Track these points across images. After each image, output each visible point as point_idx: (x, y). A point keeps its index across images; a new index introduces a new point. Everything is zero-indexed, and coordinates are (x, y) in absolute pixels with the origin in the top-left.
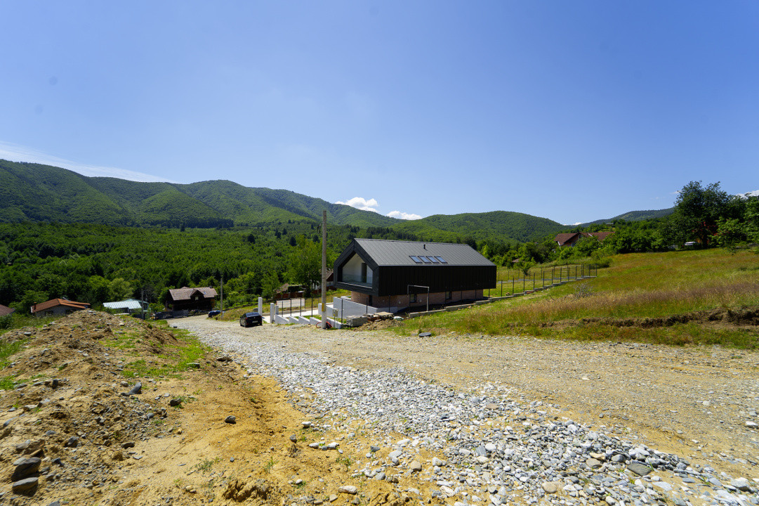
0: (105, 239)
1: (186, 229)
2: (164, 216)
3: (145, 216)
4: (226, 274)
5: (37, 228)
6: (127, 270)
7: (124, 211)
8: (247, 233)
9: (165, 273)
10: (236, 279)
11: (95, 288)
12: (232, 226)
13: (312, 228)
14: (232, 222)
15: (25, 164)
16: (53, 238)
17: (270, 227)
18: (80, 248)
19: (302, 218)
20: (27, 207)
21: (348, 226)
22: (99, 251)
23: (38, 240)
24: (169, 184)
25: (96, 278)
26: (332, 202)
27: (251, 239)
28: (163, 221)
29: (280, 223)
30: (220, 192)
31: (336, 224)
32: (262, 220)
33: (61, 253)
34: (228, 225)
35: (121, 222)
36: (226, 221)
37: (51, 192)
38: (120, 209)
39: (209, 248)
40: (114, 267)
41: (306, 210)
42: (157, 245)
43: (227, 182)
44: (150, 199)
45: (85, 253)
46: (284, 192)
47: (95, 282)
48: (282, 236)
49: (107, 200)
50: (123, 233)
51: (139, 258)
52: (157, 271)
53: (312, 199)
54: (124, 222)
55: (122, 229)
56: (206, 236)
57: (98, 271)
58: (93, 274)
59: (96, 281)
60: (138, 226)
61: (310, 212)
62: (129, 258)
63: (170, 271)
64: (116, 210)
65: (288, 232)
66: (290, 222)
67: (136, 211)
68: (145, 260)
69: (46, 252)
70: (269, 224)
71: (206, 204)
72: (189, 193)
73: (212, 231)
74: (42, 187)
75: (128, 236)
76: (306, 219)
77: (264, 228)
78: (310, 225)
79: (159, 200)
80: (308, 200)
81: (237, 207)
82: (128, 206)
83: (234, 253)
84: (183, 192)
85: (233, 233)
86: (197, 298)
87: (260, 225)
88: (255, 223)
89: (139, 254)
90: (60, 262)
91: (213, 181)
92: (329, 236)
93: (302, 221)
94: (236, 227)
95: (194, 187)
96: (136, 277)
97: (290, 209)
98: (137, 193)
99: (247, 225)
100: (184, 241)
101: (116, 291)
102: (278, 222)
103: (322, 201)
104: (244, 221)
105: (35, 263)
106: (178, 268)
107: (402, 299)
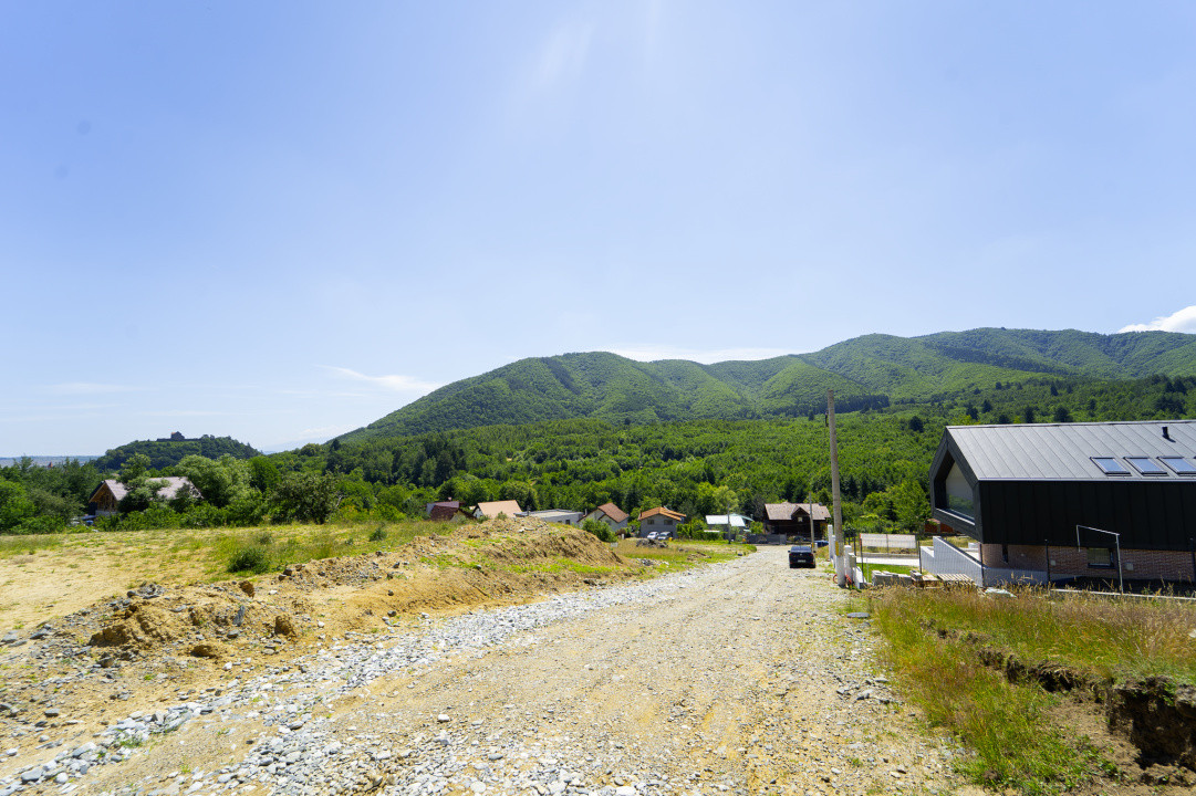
0: (720, 437)
1: (817, 417)
2: (789, 402)
3: (766, 403)
4: (864, 484)
5: (661, 429)
6: (737, 475)
7: (744, 400)
8: (909, 415)
9: (780, 481)
10: (880, 494)
11: (701, 497)
12: (888, 405)
13: (1054, 392)
14: (887, 398)
15: (656, 362)
16: (674, 439)
17: (957, 400)
18: (697, 449)
19: (1028, 375)
20: (658, 407)
21: (1156, 380)
22: (713, 453)
23: (661, 442)
24: (792, 356)
25: (704, 485)
27: (916, 425)
28: (787, 408)
29: (977, 392)
30: (865, 354)
31: (1125, 377)
32: (941, 389)
33: (680, 457)
34: (880, 404)
35: (740, 414)
36: (875, 399)
37: (677, 388)
38: (738, 397)
39: (843, 444)
40: (725, 471)
41: (1037, 358)
42: (774, 442)
43: (875, 336)
44: (771, 380)
45: (700, 454)
46: (985, 332)
47: (704, 491)
48: (980, 414)
49: (725, 389)
50: (738, 429)
51: (752, 459)
52: (771, 479)
53: (1051, 334)
54: (743, 414)
55: (738, 424)
56: (841, 426)
57: (710, 478)
58: (704, 480)
59: (704, 488)
60: (759, 417)
61: (1049, 362)
62: (741, 461)
63: (787, 477)
64: (735, 400)
65: (995, 406)
66: (999, 386)
67: (757, 399)
68: (760, 463)
69: (669, 455)
70: (956, 394)
71: (844, 376)
72: (820, 363)
73: (854, 417)
74: (670, 383)
75: (743, 433)
76: (1039, 376)
77: (946, 403)
78: (1048, 388)
79: (782, 379)
80: (1043, 339)
81: (894, 373)
82: (748, 394)
83: (882, 451)
84: (812, 363)
85: (887, 416)
86: (800, 519)
87: (937, 399)
88: (928, 397)
89: (753, 455)
90: (678, 466)
91: (852, 340)
92: (1099, 405)
93: (1029, 381)
94: (893, 406)
95: (827, 353)
96: (746, 486)
97: (999, 362)
98: (757, 374)
99: (912, 401)
100: (809, 435)
101: (721, 501)
102: (974, 388)
103: (1078, 333)
104: (908, 396)
105: (659, 466)
106: (797, 474)
107: (1058, 555)
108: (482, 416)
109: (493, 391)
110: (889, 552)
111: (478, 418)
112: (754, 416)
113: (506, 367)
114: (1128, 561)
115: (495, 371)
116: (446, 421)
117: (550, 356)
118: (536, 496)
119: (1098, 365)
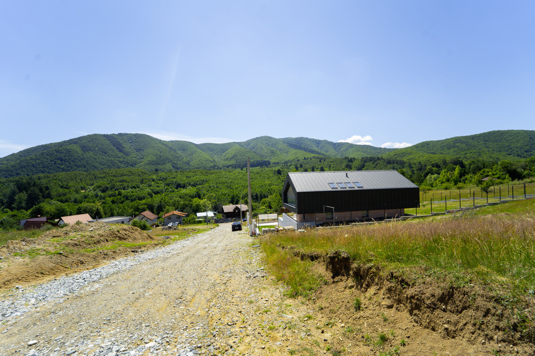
0: (203, 178)
1: (244, 169)
2: (233, 162)
3: (223, 163)
4: (261, 195)
5: (175, 174)
6: (211, 194)
7: (214, 161)
8: (277, 168)
9: (229, 196)
10: (266, 199)
11: (195, 205)
12: (270, 164)
13: (320, 161)
14: (269, 162)
15: (172, 141)
16: (181, 178)
17: (292, 163)
18: (192, 183)
19: (313, 155)
20: (173, 163)
21: (346, 158)
22: (200, 184)
23: (175, 180)
24: (235, 142)
25: (196, 199)
26: (335, 142)
27: (279, 172)
28: (233, 165)
29: (298, 160)
30: (262, 144)
31: (339, 157)
32: (287, 159)
33: (184, 187)
34: (266, 164)
35: (212, 167)
36: (266, 162)
37: (183, 154)
38: (211, 160)
39: (254, 180)
40: (206, 193)
41: (316, 149)
42: (227, 179)
44: (226, 152)
45: (194, 185)
46: (301, 139)
47: (195, 202)
48: (299, 169)
49: (206, 156)
50: (212, 174)
51: (217, 187)
52: (225, 195)
53: (320, 141)
54: (214, 167)
55: (212, 171)
56: (253, 172)
57: (199, 196)
58: (196, 197)
59: (196, 201)
60: (221, 169)
61: (319, 151)
62: (213, 188)
63: (232, 194)
64: (210, 161)
65: (304, 165)
66: (305, 159)
67: (220, 160)
68: (221, 189)
69: (179, 186)
70: (292, 161)
71: (254, 152)
72: (245, 146)
73: (257, 169)
74: (179, 152)
75: (214, 175)
76: (316, 155)
77: (289, 164)
78: (319, 160)
79: (230, 153)
80: (318, 142)
81: (272, 152)
82: (216, 158)
83: (267, 182)
84: (242, 146)
85: (269, 169)
86: (236, 211)
87: (286, 163)
88: (283, 162)
89: (218, 185)
90: (183, 191)
92: (332, 166)
93: (314, 157)
94: (271, 165)
95: (248, 143)
96: (215, 198)
97: (305, 150)
98: (220, 150)
99: (278, 163)
100: (241, 176)
101: (204, 206)
102: (297, 159)
103: (328, 141)
104: (277, 161)
105: (173, 192)
106: (236, 192)
107: (319, 216)
108: (62, 167)
109: (70, 152)
110: (269, 221)
111: (59, 168)
112: (219, 168)
113: (79, 138)
114: (336, 216)
115: (71, 140)
116: (33, 169)
117: (109, 134)
118: (101, 210)
119: (332, 153)
